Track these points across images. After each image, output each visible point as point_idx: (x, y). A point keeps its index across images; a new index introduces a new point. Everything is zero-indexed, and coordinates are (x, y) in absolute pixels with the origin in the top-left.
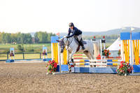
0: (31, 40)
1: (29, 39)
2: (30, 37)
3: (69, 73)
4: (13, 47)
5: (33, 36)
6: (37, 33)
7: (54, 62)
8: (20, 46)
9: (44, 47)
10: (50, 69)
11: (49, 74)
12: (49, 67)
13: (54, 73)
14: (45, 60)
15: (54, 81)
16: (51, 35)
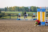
0: (28, 10)
1: (27, 10)
2: (28, 9)
3: (45, 26)
4: (20, 13)
5: (29, 8)
6: (31, 7)
7: (38, 20)
8: (23, 13)
9: (34, 14)
10: (36, 24)
11: (36, 26)
12: (36, 22)
13: (38, 26)
14: (34, 19)
15: (38, 29)
16: (38, 8)
